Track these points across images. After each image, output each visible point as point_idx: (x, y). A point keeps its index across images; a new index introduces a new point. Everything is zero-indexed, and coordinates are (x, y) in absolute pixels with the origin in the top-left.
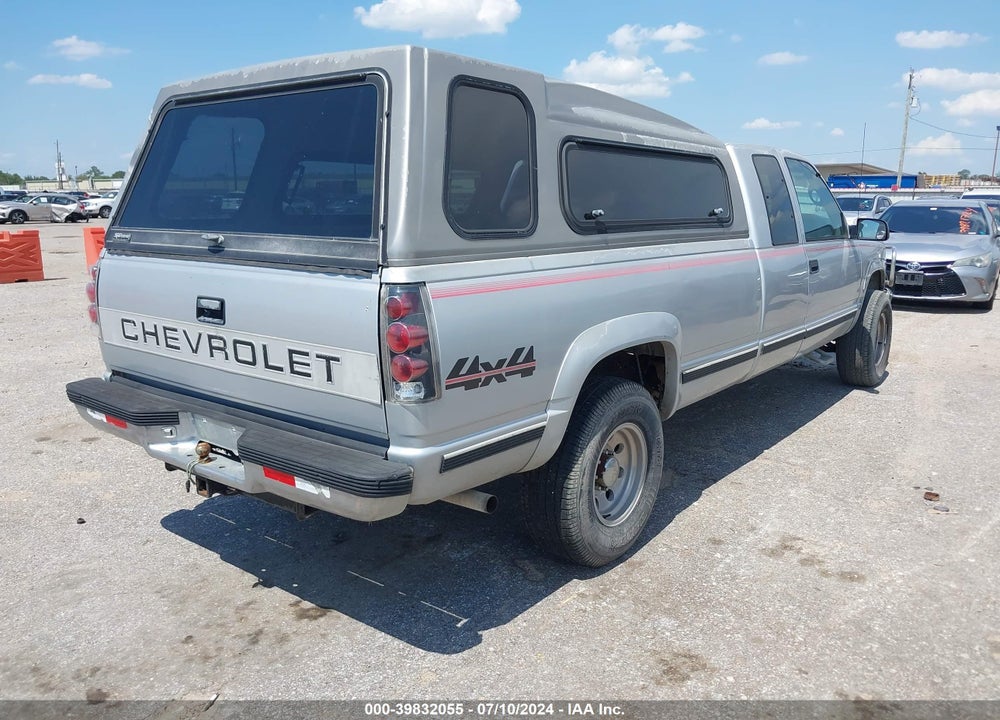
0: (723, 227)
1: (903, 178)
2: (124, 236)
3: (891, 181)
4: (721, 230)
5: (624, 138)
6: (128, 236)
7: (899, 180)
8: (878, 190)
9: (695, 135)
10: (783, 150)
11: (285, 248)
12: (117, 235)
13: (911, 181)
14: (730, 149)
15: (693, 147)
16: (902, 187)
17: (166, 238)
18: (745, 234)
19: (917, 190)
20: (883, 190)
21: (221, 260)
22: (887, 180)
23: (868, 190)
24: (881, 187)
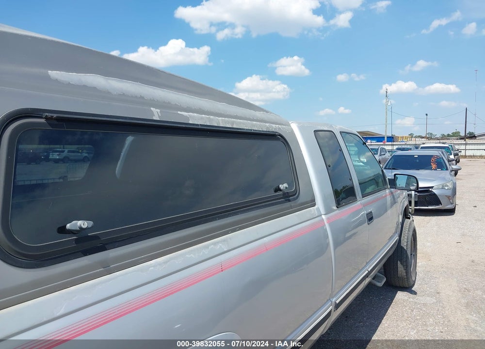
0: (289, 201)
1: (388, 137)
3: (382, 139)
4: (288, 204)
5: (156, 115)
7: (386, 138)
8: (377, 143)
9: (259, 114)
10: (338, 126)
13: (391, 139)
14: (294, 127)
15: (254, 125)
16: (387, 142)
18: (312, 203)
19: (394, 143)
20: (379, 143)
22: (380, 139)
23: (372, 143)
24: (377, 142)
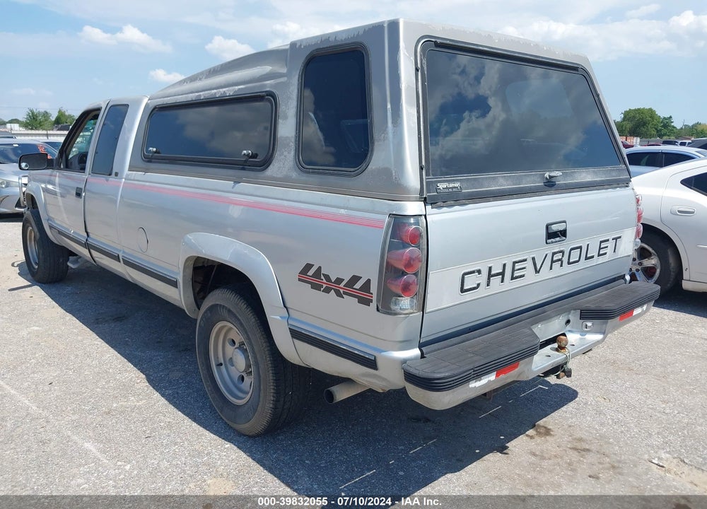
2: (451, 185)
6: (457, 185)
11: (589, 176)
12: (441, 186)
17: (501, 181)
21: (557, 192)
